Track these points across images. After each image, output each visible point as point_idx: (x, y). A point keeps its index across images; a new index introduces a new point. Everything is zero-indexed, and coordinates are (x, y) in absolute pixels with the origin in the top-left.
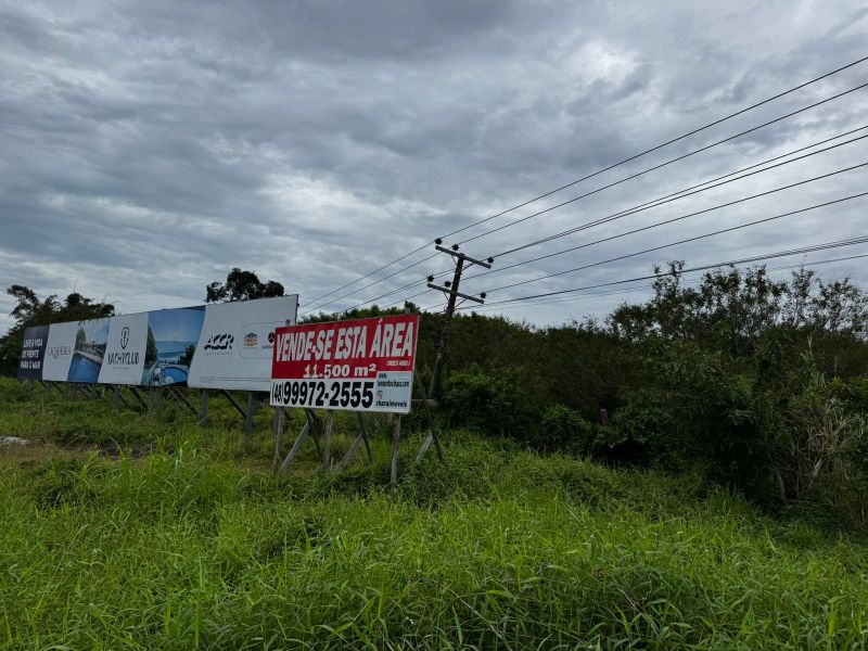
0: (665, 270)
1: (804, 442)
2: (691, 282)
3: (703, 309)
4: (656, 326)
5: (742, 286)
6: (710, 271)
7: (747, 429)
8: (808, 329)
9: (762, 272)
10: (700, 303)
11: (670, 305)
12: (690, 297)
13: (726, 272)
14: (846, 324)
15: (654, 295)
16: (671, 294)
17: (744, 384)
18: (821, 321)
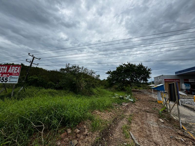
0: (67, 64)
1: (81, 85)
2: (70, 66)
3: (72, 70)
4: (66, 71)
5: (76, 67)
6: (73, 65)
7: (75, 84)
8: (82, 73)
9: (78, 66)
10: (71, 69)
11: (68, 69)
12: (70, 68)
13: (75, 65)
14: (86, 73)
15: (66, 67)
16: (68, 67)
17: (75, 79)
18: (84, 72)
